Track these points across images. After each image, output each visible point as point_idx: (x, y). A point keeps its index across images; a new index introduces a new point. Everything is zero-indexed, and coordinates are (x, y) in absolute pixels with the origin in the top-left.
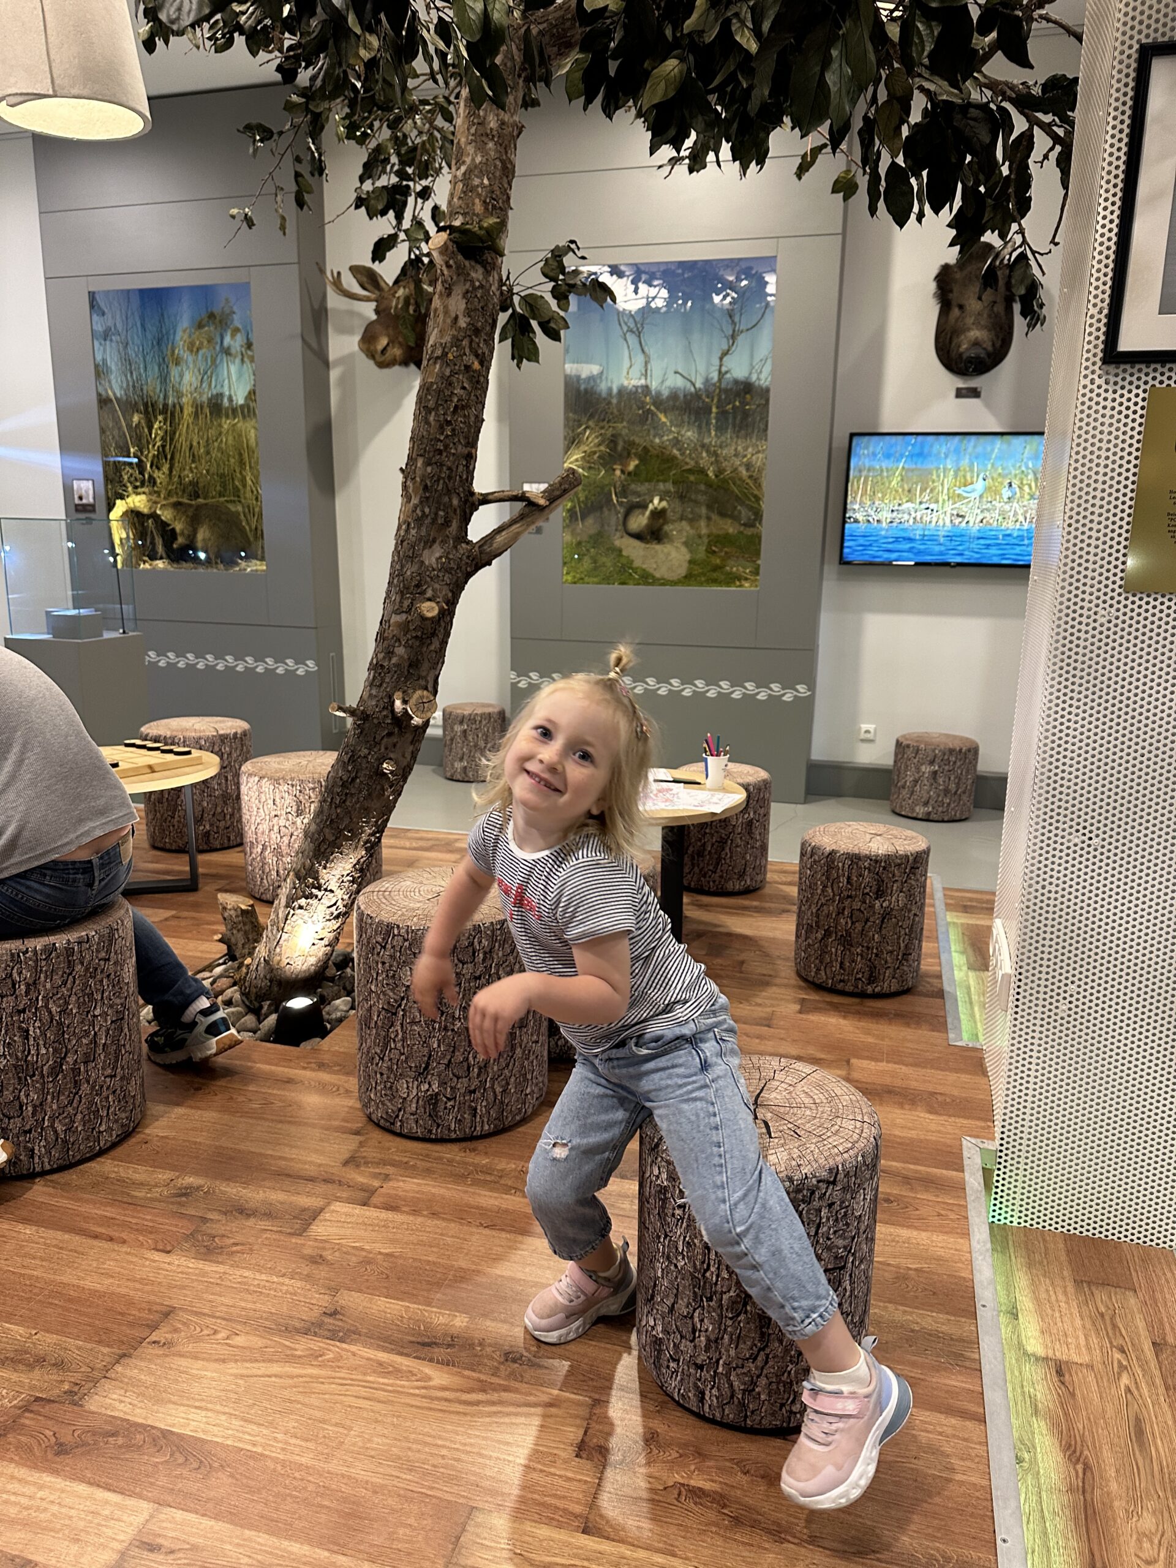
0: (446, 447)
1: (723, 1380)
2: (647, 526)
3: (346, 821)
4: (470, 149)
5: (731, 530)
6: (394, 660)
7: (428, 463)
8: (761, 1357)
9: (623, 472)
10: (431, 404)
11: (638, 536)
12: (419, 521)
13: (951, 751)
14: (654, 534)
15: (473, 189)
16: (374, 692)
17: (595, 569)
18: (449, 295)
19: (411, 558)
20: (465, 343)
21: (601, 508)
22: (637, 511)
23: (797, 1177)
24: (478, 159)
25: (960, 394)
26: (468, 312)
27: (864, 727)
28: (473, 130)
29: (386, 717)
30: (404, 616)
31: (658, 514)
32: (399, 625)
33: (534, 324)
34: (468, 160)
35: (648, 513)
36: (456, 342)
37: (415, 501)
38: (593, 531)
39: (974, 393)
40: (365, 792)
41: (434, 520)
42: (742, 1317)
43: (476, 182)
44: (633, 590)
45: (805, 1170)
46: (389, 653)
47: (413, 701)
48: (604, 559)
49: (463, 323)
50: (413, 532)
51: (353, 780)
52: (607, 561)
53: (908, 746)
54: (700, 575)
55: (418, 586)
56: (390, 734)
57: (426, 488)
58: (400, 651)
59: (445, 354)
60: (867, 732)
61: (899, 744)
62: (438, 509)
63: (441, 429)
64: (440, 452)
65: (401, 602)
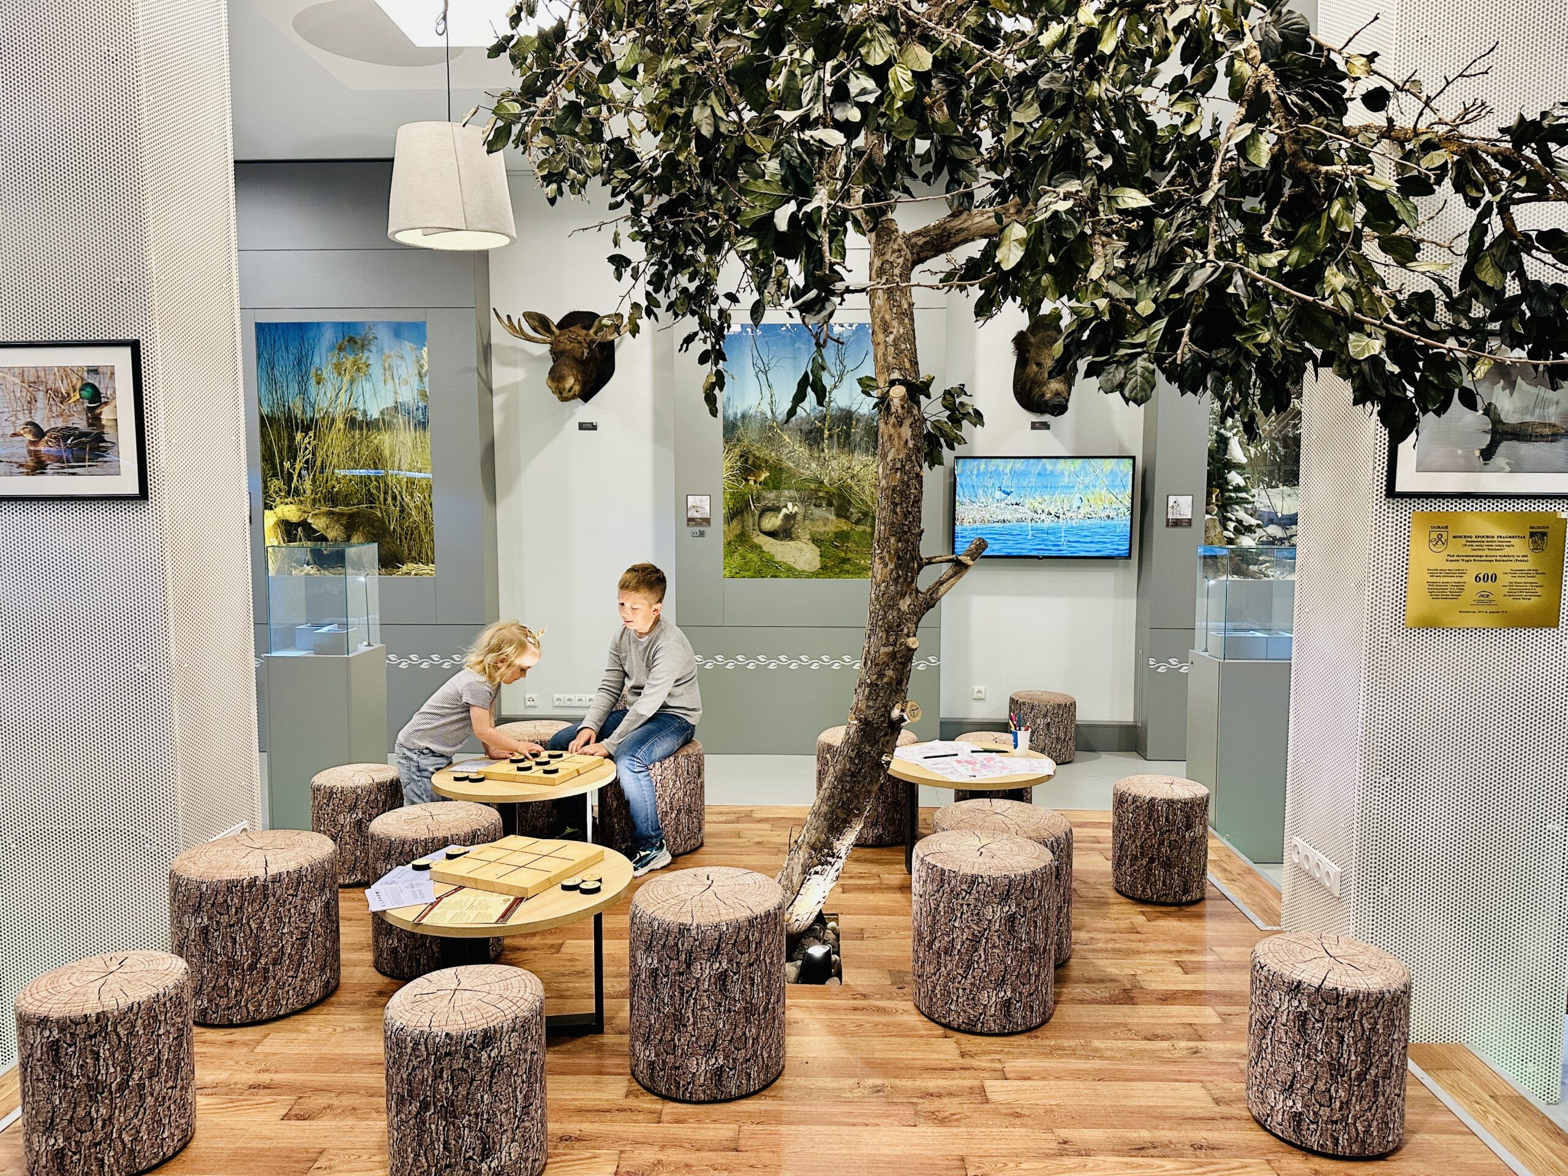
0: (909, 528)
1: (1352, 1128)
2: (780, 526)
3: (855, 802)
4: (895, 323)
5: (845, 528)
6: (885, 680)
7: (899, 540)
8: (1374, 1107)
9: (755, 482)
10: (897, 500)
11: (772, 534)
12: (896, 581)
13: (1059, 706)
14: (783, 533)
15: (902, 352)
16: (871, 703)
17: (746, 563)
18: (901, 426)
19: (891, 607)
20: (914, 458)
21: (742, 511)
22: (769, 514)
23: (1392, 990)
24: (901, 331)
25: (1034, 426)
26: (914, 437)
27: (976, 688)
28: (894, 310)
29: (883, 722)
30: (891, 648)
31: (789, 518)
32: (888, 654)
33: (942, 440)
34: (895, 331)
35: (781, 516)
36: (909, 458)
37: (891, 566)
38: (737, 532)
39: (1045, 426)
40: (868, 779)
41: (905, 580)
42: (1364, 1084)
43: (903, 346)
44: (783, 582)
45: (1394, 986)
46: (881, 675)
47: (908, 710)
48: (750, 556)
49: (911, 444)
50: (892, 588)
51: (860, 770)
52: (753, 557)
53: (1024, 703)
54: (832, 568)
55: (898, 626)
56: (885, 735)
57: (899, 558)
58: (890, 673)
59: (903, 466)
60: (980, 692)
61: (1013, 701)
62: (908, 571)
63: (906, 517)
64: (906, 533)
65: (887, 638)
